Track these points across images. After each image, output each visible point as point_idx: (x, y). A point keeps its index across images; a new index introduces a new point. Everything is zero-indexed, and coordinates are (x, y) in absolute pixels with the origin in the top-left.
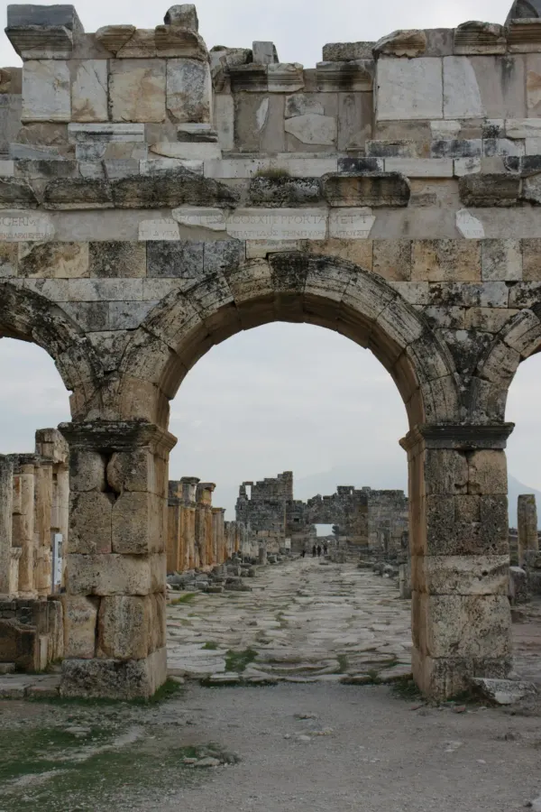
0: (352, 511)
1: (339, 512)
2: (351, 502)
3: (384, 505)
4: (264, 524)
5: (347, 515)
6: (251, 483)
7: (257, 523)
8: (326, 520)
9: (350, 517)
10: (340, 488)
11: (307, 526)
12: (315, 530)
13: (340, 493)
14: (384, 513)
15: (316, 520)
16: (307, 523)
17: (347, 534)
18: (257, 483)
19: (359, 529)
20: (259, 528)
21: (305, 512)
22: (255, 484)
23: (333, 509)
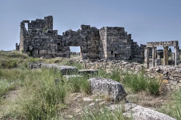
0: (90, 39)
1: (83, 40)
2: (89, 34)
3: (115, 35)
4: (44, 45)
5: (87, 41)
6: (28, 22)
7: (39, 44)
8: (76, 44)
9: (89, 42)
10: (83, 26)
11: (65, 47)
12: (69, 50)
13: (83, 29)
14: (115, 40)
15: (70, 44)
16: (65, 46)
17: (87, 52)
18: (32, 21)
19: (93, 49)
20: (40, 48)
21: (64, 39)
22: (30, 22)
23: (79, 38)
